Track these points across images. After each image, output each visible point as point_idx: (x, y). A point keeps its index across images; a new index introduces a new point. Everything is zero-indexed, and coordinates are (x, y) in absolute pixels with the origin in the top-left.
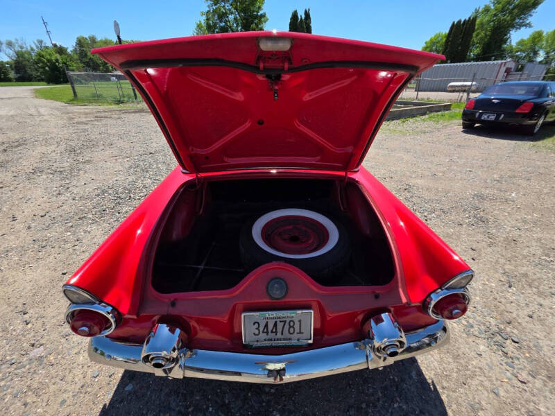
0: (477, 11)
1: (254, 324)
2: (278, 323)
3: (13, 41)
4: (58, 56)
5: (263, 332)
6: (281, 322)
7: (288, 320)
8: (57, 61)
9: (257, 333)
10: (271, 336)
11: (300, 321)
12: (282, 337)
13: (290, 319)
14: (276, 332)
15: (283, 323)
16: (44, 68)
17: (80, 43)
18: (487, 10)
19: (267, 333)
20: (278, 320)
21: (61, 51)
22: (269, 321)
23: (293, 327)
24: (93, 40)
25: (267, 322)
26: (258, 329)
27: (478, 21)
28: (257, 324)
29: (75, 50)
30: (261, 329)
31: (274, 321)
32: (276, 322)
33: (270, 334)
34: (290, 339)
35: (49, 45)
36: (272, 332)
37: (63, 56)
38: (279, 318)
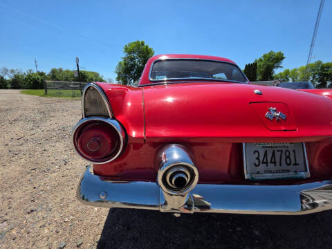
0: (256, 60)
1: (254, 153)
2: (276, 152)
3: (15, 69)
4: (39, 77)
5: (263, 163)
6: (278, 151)
7: (284, 150)
8: (38, 78)
9: (257, 163)
10: (271, 166)
11: (294, 151)
12: (281, 168)
13: (285, 149)
14: (275, 163)
15: (280, 153)
16: (30, 82)
17: (53, 71)
18: (261, 60)
19: (267, 163)
20: (275, 149)
21: (42, 74)
22: (268, 149)
23: (289, 157)
24: (61, 70)
25: (266, 152)
26: (258, 158)
27: (258, 64)
28: (257, 154)
29: (49, 75)
30: (261, 158)
31: (272, 149)
32: (274, 151)
33: (269, 164)
34: (288, 171)
35: (35, 72)
36: (271, 162)
37: (42, 77)
38: (276, 147)
